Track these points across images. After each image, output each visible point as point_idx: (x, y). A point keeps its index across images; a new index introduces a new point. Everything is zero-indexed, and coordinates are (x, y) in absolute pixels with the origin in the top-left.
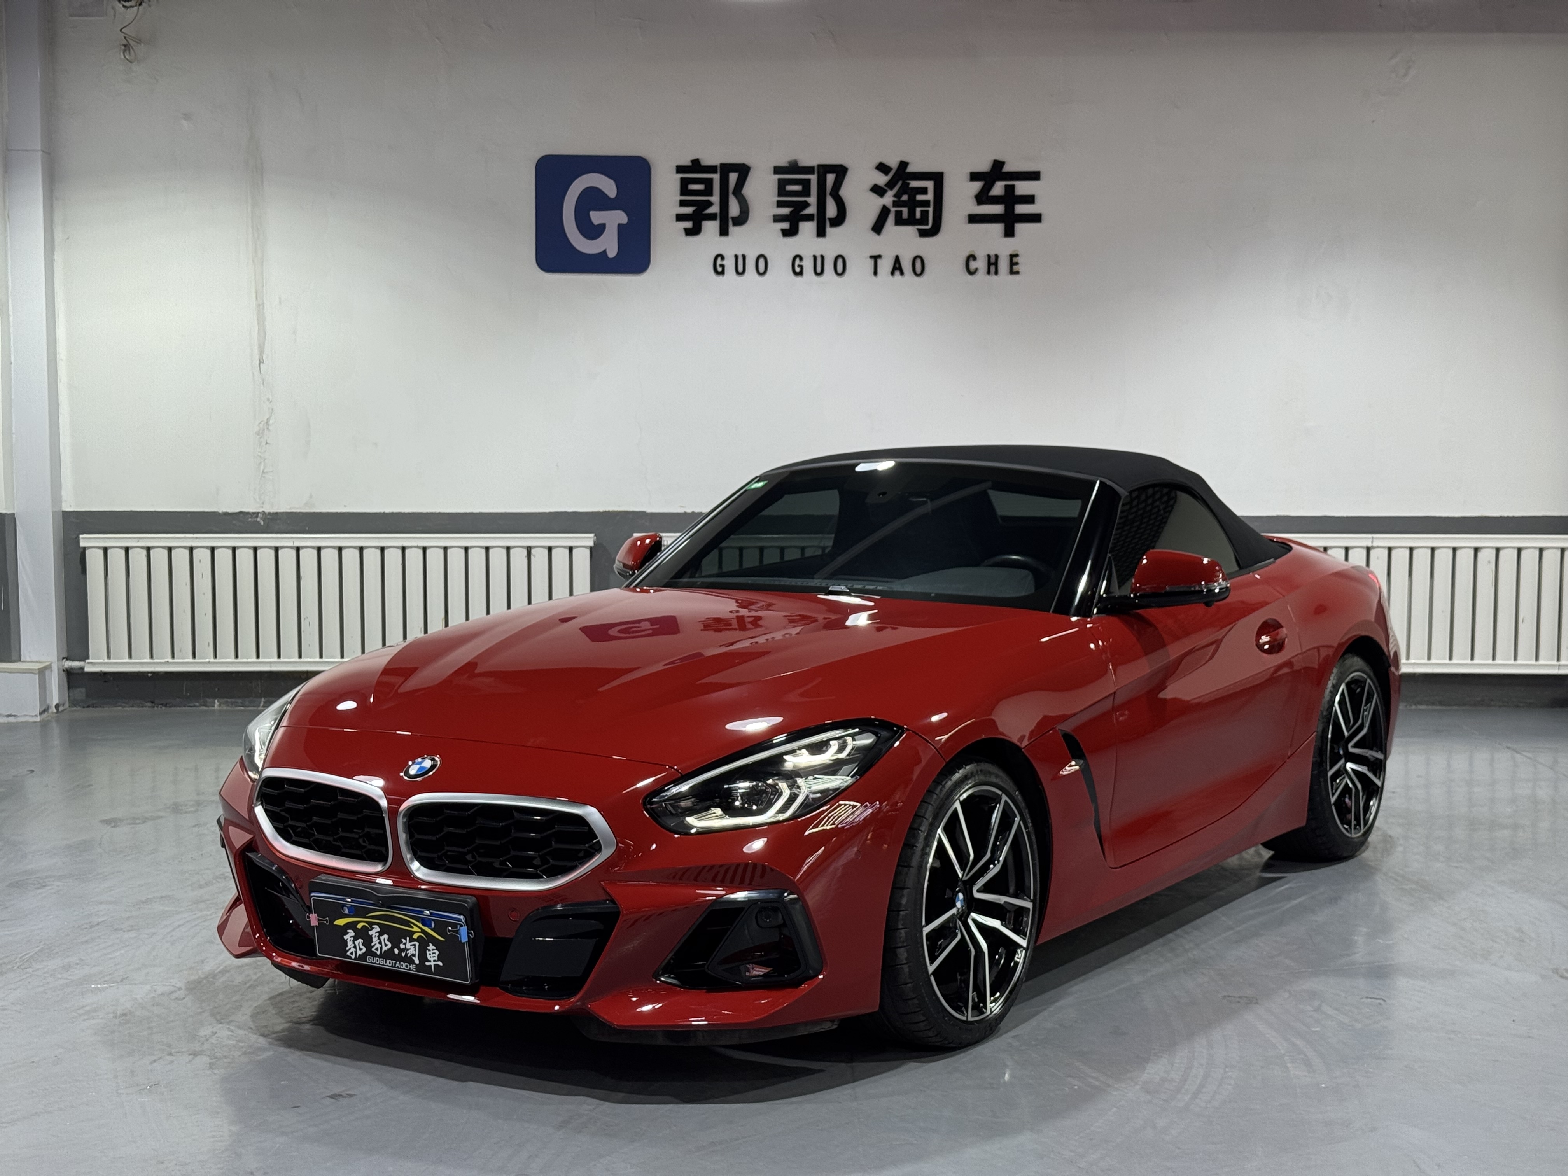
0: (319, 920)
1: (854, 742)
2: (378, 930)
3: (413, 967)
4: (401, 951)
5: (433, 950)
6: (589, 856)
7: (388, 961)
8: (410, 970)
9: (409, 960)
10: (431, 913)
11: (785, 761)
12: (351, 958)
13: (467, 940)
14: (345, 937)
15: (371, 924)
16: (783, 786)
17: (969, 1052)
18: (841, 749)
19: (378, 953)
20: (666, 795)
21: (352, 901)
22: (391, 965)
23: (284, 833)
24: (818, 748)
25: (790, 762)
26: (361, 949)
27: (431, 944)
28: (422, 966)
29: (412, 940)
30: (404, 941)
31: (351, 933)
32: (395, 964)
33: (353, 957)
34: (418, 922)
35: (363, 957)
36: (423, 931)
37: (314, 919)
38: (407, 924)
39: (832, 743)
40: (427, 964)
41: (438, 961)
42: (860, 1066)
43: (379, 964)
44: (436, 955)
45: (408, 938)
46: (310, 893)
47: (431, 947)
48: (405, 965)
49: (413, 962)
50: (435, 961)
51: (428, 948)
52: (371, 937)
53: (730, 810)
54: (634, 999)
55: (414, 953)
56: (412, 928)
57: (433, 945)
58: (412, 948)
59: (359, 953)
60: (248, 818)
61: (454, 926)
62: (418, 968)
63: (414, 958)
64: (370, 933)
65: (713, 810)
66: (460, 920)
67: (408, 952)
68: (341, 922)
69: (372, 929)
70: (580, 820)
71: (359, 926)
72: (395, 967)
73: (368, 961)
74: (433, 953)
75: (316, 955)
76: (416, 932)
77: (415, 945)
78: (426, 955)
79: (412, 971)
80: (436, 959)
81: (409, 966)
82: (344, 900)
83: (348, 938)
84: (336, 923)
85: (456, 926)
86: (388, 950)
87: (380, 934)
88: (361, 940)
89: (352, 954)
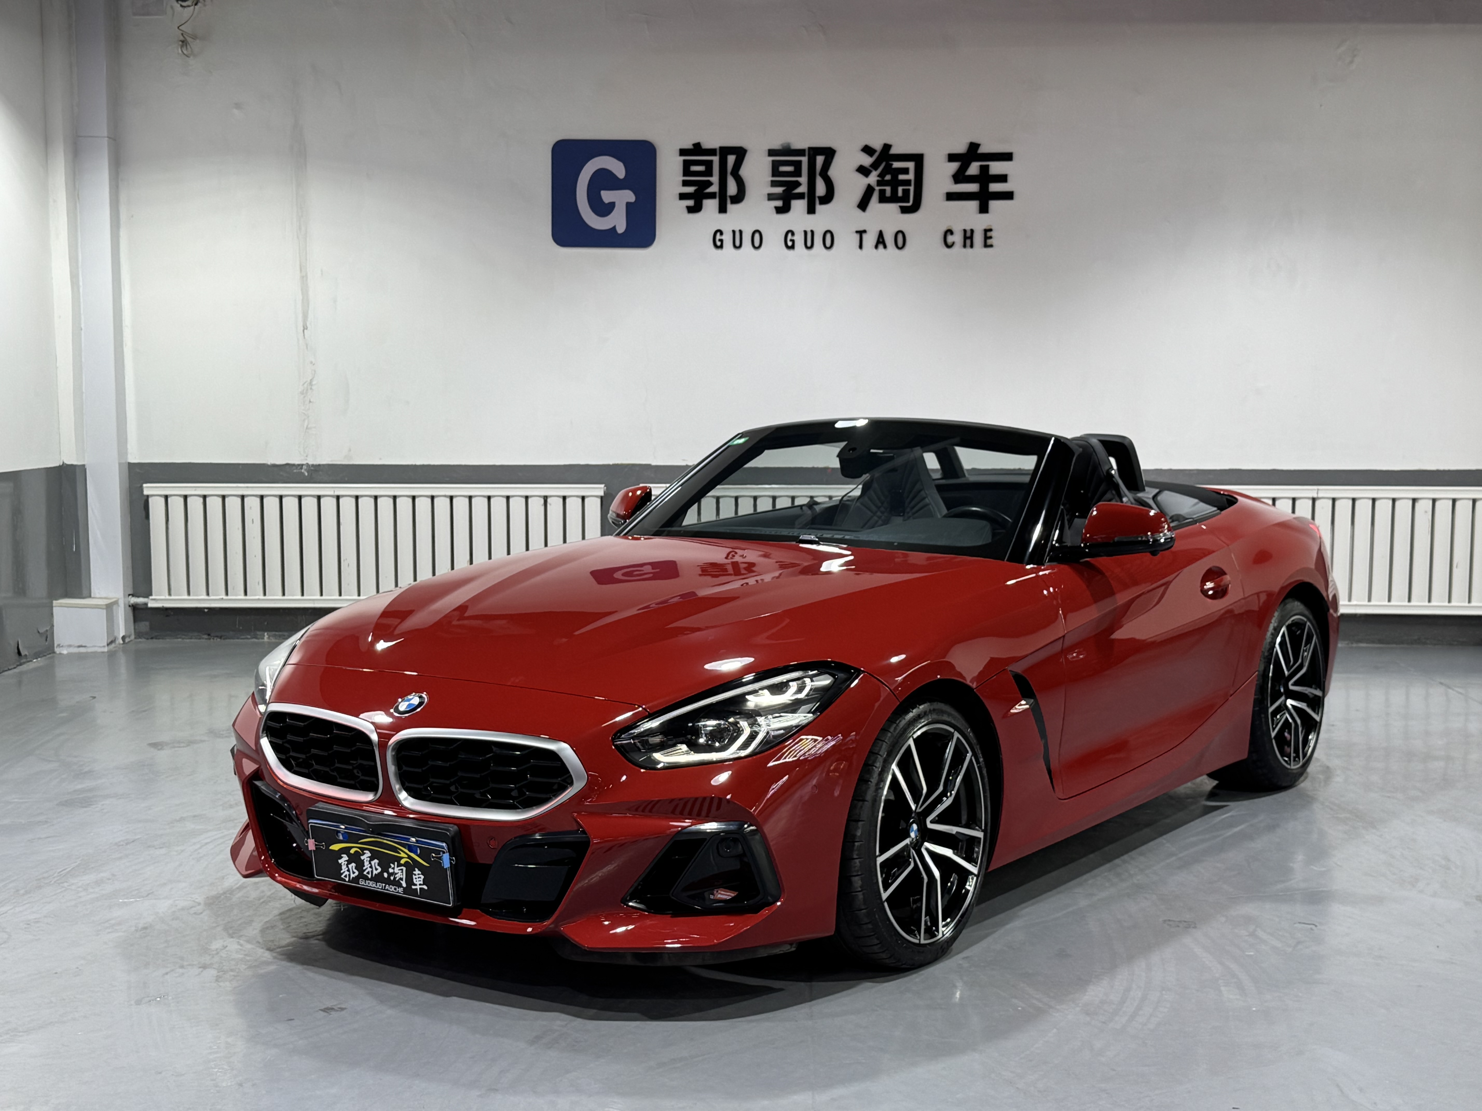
0: (316, 845)
1: (813, 683)
2: (369, 855)
3: (401, 890)
4: (390, 875)
5: (418, 874)
6: (563, 789)
7: (379, 884)
8: (398, 893)
9: (397, 883)
10: (417, 840)
11: (747, 700)
12: (345, 881)
13: (449, 866)
14: (340, 861)
15: (363, 849)
16: (744, 724)
17: (923, 972)
18: (800, 690)
19: (370, 876)
20: (634, 733)
21: (346, 828)
22: (381, 888)
23: (286, 763)
24: (778, 689)
25: (752, 702)
26: (354, 873)
27: (416, 869)
28: (408, 890)
29: (399, 865)
30: (392, 866)
31: (345, 858)
32: (385, 886)
33: (347, 879)
34: (405, 848)
35: (356, 880)
36: (409, 857)
37: (311, 844)
38: (395, 850)
39: (791, 684)
40: (413, 887)
41: (423, 885)
42: (818, 985)
43: (371, 887)
44: (422, 879)
45: (396, 863)
46: (308, 820)
47: (417, 872)
48: (393, 888)
49: (400, 886)
50: (420, 885)
51: (414, 872)
52: (363, 861)
53: (694, 747)
54: (606, 923)
55: (402, 877)
56: (400, 854)
57: (419, 870)
58: (399, 872)
59: (352, 876)
60: (254, 748)
61: (438, 852)
62: (405, 890)
63: (401, 882)
64: (362, 858)
65: (680, 746)
66: (442, 847)
67: (396, 876)
68: (336, 847)
69: (364, 854)
70: (553, 756)
71: (352, 851)
72: (385, 889)
73: (360, 883)
74: (419, 878)
75: (314, 877)
76: (403, 858)
77: (402, 870)
78: (413, 879)
79: (400, 893)
80: (422, 883)
81: (397, 889)
82: (339, 827)
83: (342, 862)
84: (331, 848)
85: (440, 853)
86: (378, 874)
87: (371, 859)
88: (354, 864)
89: (346, 877)
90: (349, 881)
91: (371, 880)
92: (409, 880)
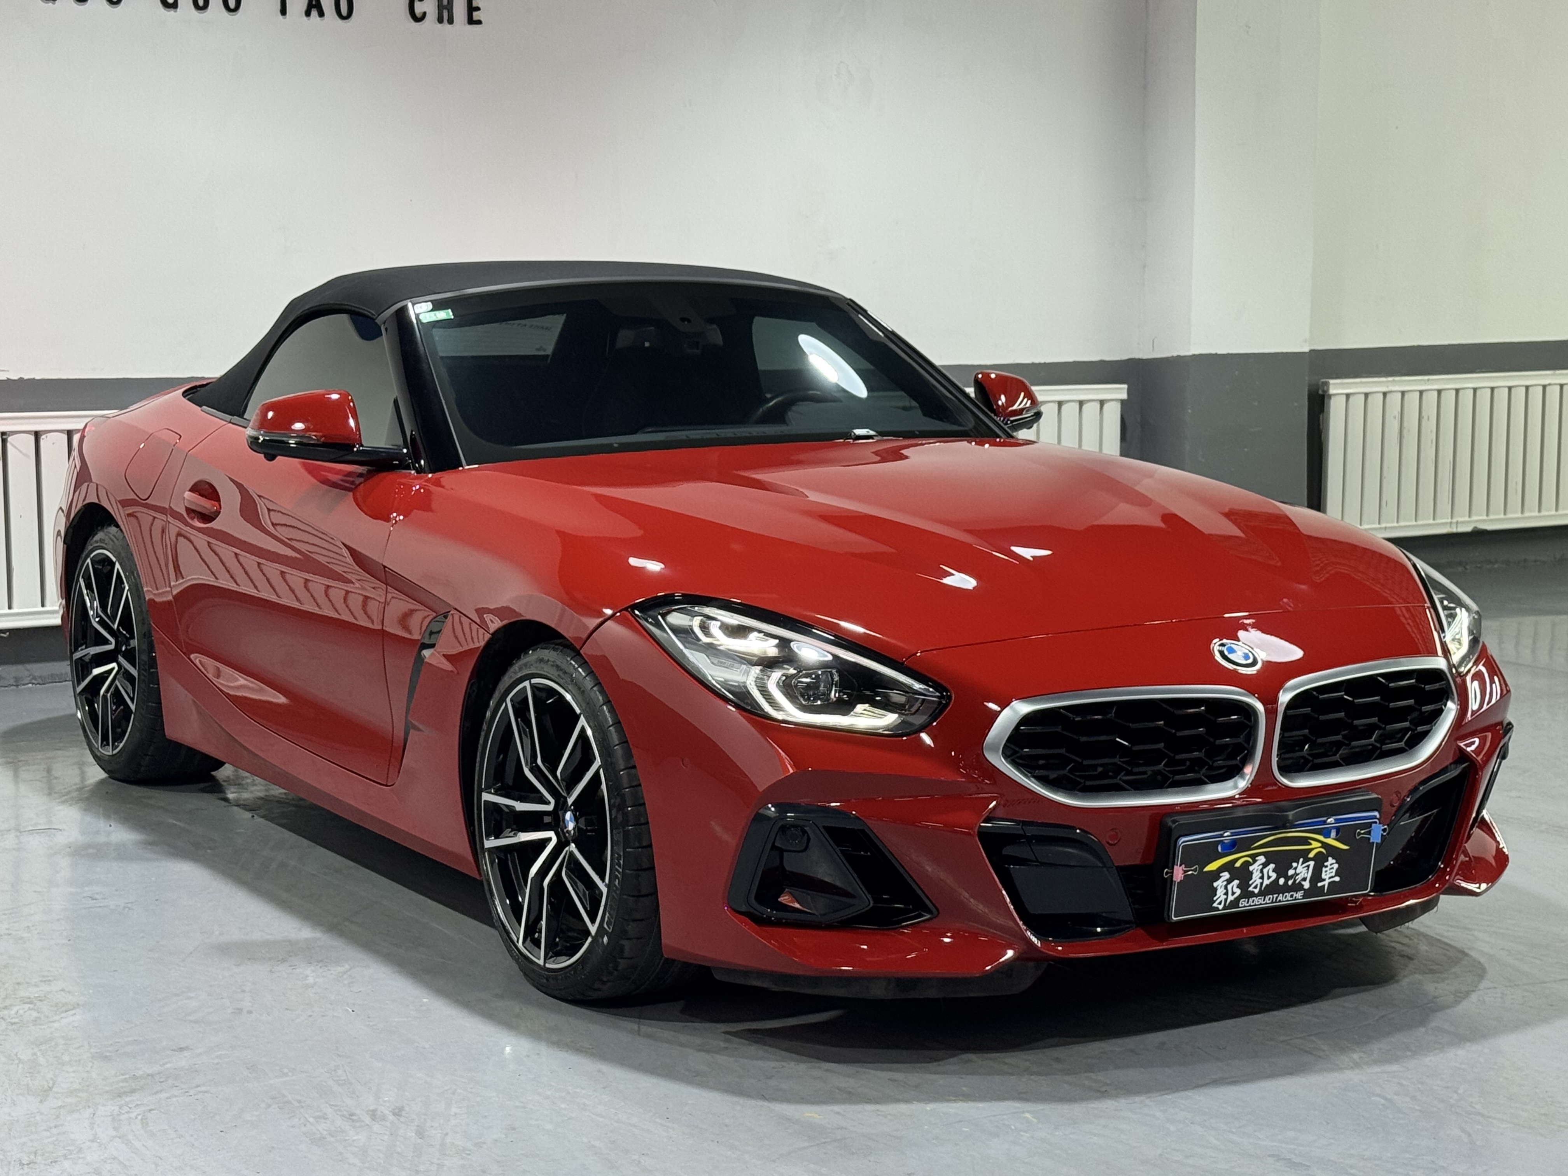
0: (1185, 871)
2: (1265, 860)
3: (1300, 894)
5: (1331, 865)
7: (1267, 898)
8: (1296, 899)
9: (1297, 887)
10: (1335, 820)
12: (1217, 909)
13: (1381, 839)
14: (1215, 884)
19: (1256, 891)
21: (1231, 834)
22: (1271, 901)
26: (1233, 894)
27: (1330, 859)
29: (1306, 860)
30: (1295, 865)
31: (1226, 875)
32: (1277, 898)
33: (1221, 907)
34: (1321, 834)
35: (1235, 903)
36: (1324, 845)
40: (1320, 884)
41: (1335, 876)
43: (1255, 905)
44: (1334, 871)
45: (1301, 860)
47: (1331, 860)
48: (1289, 895)
49: (1302, 888)
50: (1330, 878)
52: (1251, 874)
55: (1306, 875)
56: (1310, 844)
57: (1333, 858)
59: (1231, 898)
61: (1365, 826)
62: (1307, 894)
63: (1303, 883)
64: (1251, 868)
66: (1375, 817)
68: (1213, 866)
69: (1255, 861)
71: (1238, 864)
72: (1276, 902)
73: (1240, 905)
74: (1331, 869)
76: (1312, 849)
77: (1308, 866)
78: (1321, 874)
79: (1298, 899)
80: (1333, 874)
81: (1295, 895)
82: (1222, 836)
83: (1219, 884)
84: (1207, 869)
85: (1370, 825)
86: (1271, 883)
87: (1265, 865)
88: (1236, 882)
89: (1220, 903)
90: (1225, 908)
91: (1256, 896)
92: (1317, 876)
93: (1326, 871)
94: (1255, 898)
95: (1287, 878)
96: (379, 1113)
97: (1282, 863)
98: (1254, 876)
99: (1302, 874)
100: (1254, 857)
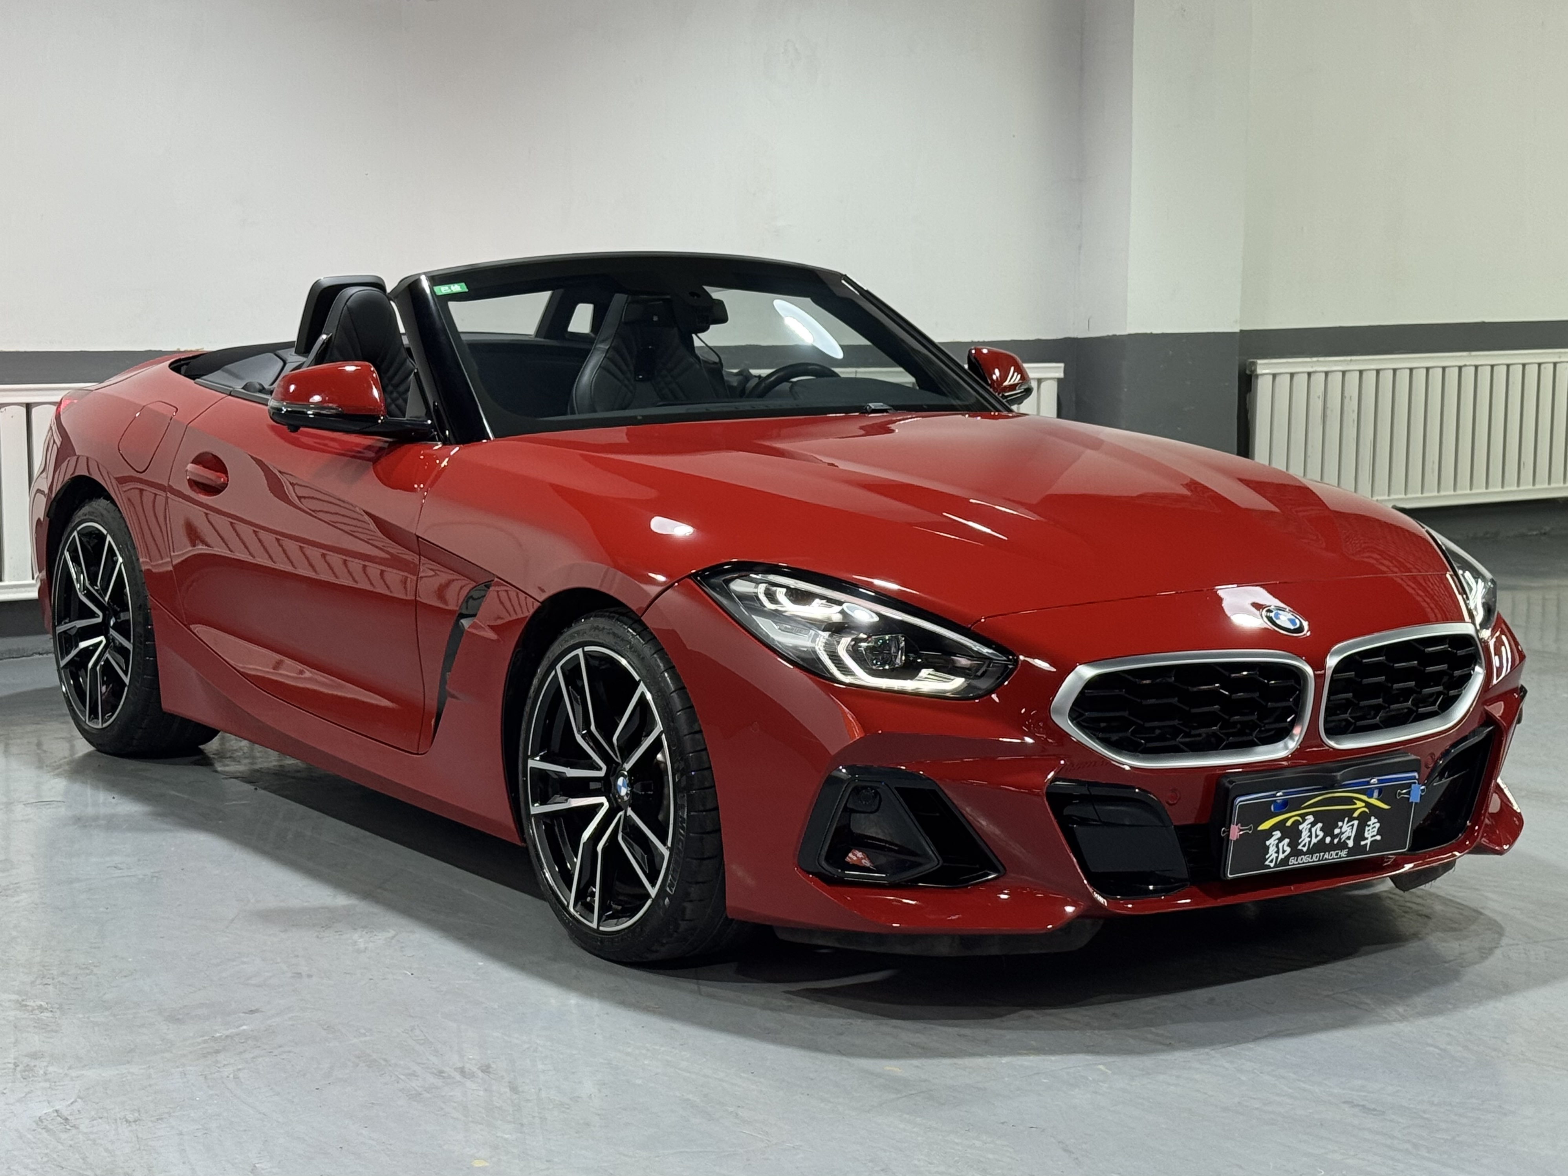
0: (1240, 831)
2: (1313, 820)
3: (1343, 853)
5: (1373, 824)
7: (1315, 856)
8: (1340, 857)
9: (1342, 846)
10: (1378, 780)
12: (1269, 867)
13: (1419, 799)
14: (1267, 843)
19: (1305, 849)
21: (1282, 795)
22: (1318, 859)
26: (1284, 852)
27: (1373, 818)
28: (1354, 848)
29: (1351, 819)
30: (1340, 824)
31: (1277, 834)
32: (1323, 856)
33: (1272, 865)
34: (1365, 795)
35: (1285, 861)
36: (1368, 805)
37: (1234, 832)
40: (1363, 843)
41: (1377, 835)
43: (1304, 863)
44: (1376, 830)
45: (1346, 819)
48: (1334, 853)
49: (1347, 846)
50: (1372, 836)
51: (1368, 823)
52: (1300, 832)
55: (1350, 835)
56: (1355, 804)
57: (1376, 818)
59: (1281, 856)
61: (1405, 786)
62: (1351, 852)
63: (1348, 841)
64: (1301, 827)
66: (1414, 778)
67: (1342, 836)
68: (1266, 826)
69: (1304, 820)
71: (1289, 824)
72: (1322, 860)
73: (1290, 863)
74: (1373, 828)
76: (1356, 809)
77: (1353, 825)
78: (1364, 832)
79: (1343, 857)
80: (1375, 833)
81: (1340, 853)
82: (1274, 796)
83: (1271, 842)
84: (1260, 828)
85: (1409, 786)
86: (1318, 841)
87: (1313, 824)
88: (1287, 841)
89: (1271, 861)
90: (1276, 866)
91: (1305, 854)
92: (1360, 835)
93: (1369, 830)
94: (1303, 856)
95: (1334, 837)
96: (466, 1070)
97: (1329, 822)
98: (1303, 835)
99: (1347, 833)
100: (1303, 816)
